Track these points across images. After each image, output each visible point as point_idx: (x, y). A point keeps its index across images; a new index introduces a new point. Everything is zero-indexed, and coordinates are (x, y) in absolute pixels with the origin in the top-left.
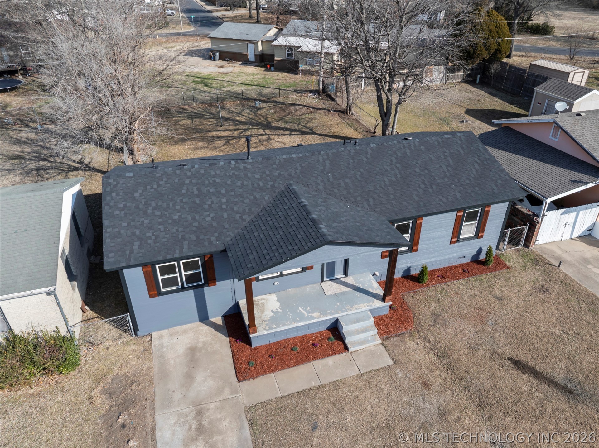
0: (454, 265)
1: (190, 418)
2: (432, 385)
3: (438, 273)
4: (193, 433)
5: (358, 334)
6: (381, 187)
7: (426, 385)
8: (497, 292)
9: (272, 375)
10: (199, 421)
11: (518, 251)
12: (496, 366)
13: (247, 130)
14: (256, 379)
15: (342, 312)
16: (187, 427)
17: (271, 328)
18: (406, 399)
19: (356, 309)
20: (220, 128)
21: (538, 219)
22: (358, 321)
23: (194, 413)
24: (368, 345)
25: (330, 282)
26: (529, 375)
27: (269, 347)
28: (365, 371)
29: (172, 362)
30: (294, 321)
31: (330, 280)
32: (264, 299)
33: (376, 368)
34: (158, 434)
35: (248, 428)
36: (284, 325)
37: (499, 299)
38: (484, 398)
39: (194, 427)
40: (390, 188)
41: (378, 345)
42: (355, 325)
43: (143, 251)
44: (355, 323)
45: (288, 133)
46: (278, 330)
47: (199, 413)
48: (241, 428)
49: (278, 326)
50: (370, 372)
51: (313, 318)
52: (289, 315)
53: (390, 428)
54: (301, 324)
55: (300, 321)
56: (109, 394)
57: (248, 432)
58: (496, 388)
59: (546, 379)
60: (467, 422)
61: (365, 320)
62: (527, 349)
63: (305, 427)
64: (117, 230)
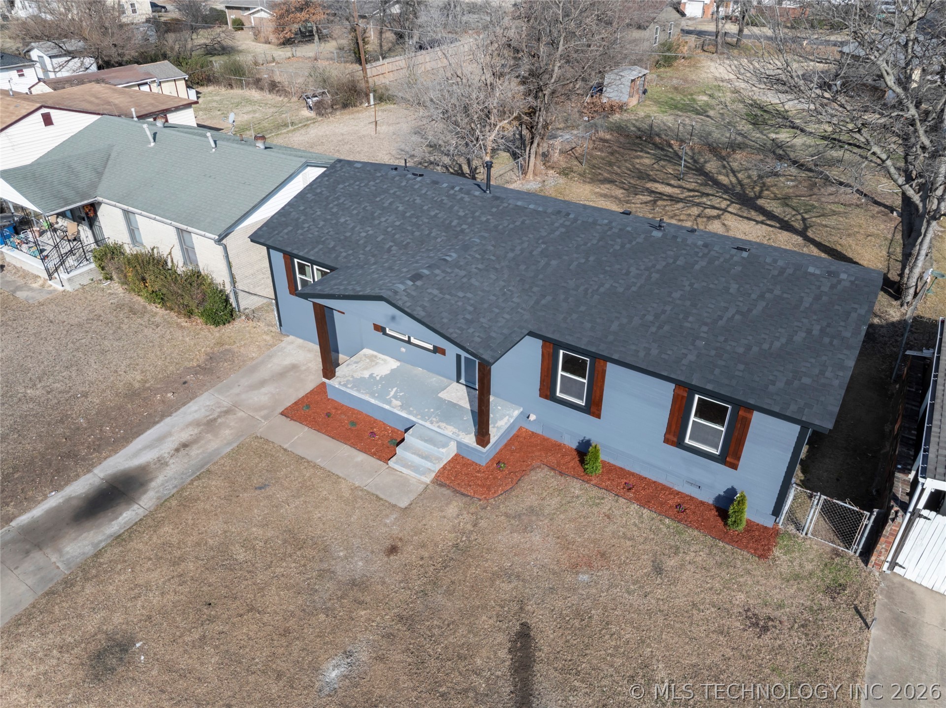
0: (676, 488)
1: (219, 410)
2: (396, 555)
3: (632, 481)
4: (205, 421)
5: (414, 453)
6: (586, 290)
7: (393, 550)
8: (671, 563)
9: (306, 428)
10: (219, 417)
11: (837, 554)
12: (494, 613)
13: (708, 195)
14: (292, 421)
15: (423, 418)
16: (208, 413)
17: (345, 385)
18: (356, 542)
19: (439, 427)
20: (672, 182)
21: (900, 513)
22: (429, 441)
23: (225, 409)
24: (412, 474)
25: (464, 387)
26: (512, 659)
27: (338, 407)
28: (369, 490)
29: (269, 366)
30: (372, 395)
31: (466, 386)
32: (385, 361)
33: (381, 496)
34: (191, 404)
35: (231, 448)
36: (359, 391)
37: (658, 570)
38: (417, 619)
39: (211, 417)
40: (596, 297)
41: (422, 483)
42: (423, 443)
43: (286, 237)
44: (426, 441)
45: (761, 218)
46: (348, 391)
47: (227, 412)
48: (229, 444)
49: (352, 388)
50: (373, 494)
51: (389, 403)
52: (377, 387)
53: (300, 545)
54: (373, 401)
55: (374, 397)
56: (211, 358)
57: (229, 449)
58: (448, 625)
59: (525, 685)
60: (363, 613)
61: (435, 445)
62: (572, 641)
63: (256, 481)
64: (292, 210)
